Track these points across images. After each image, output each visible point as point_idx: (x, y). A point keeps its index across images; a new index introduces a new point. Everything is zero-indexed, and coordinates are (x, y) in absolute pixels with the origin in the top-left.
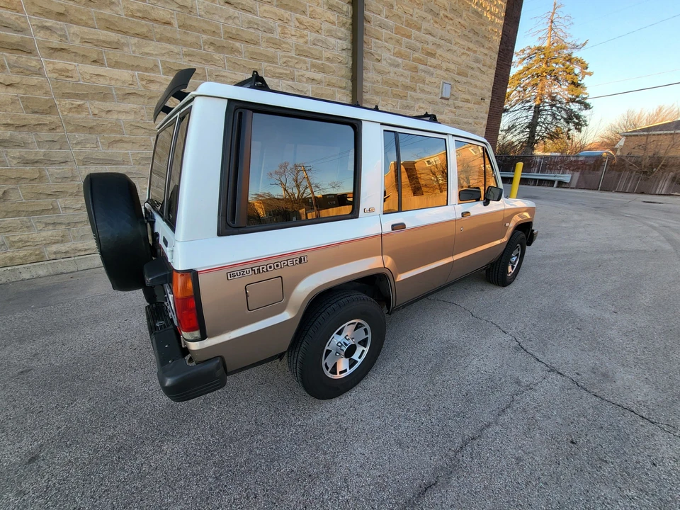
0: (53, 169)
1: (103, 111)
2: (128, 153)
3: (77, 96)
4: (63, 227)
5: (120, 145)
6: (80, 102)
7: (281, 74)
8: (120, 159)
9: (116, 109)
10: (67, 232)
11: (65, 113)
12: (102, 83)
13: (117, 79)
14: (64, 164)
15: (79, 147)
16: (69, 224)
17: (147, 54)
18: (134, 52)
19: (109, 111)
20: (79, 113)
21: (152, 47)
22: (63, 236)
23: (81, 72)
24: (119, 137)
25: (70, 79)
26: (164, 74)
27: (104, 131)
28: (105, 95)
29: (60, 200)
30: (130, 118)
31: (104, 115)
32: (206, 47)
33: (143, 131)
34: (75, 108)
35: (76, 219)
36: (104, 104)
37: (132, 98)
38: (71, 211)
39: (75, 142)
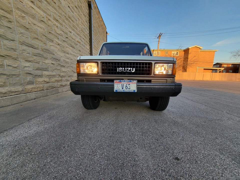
0: (6, 42)
1: (33, 23)
2: (39, 45)
3: (23, 12)
4: (5, 77)
5: (37, 40)
6: (24, 15)
7: (79, 34)
8: (36, 47)
9: (37, 24)
10: (7, 80)
11: (17, 17)
12: (33, 11)
13: (39, 13)
14: (12, 41)
15: (21, 35)
16: (9, 76)
17: (49, 9)
18: (45, 6)
19: (35, 24)
20: (23, 19)
21: (50, 8)
22: (4, 83)
23: (26, 3)
24: (37, 37)
25: (21, 3)
26: (53, 19)
27: (32, 32)
28: (33, 17)
29: (6, 60)
30: (41, 30)
31: (32, 25)
32: (64, 17)
33: (45, 37)
34: (22, 16)
35: (13, 73)
36: (33, 20)
37: (43, 23)
38: (11, 68)
39: (19, 32)
